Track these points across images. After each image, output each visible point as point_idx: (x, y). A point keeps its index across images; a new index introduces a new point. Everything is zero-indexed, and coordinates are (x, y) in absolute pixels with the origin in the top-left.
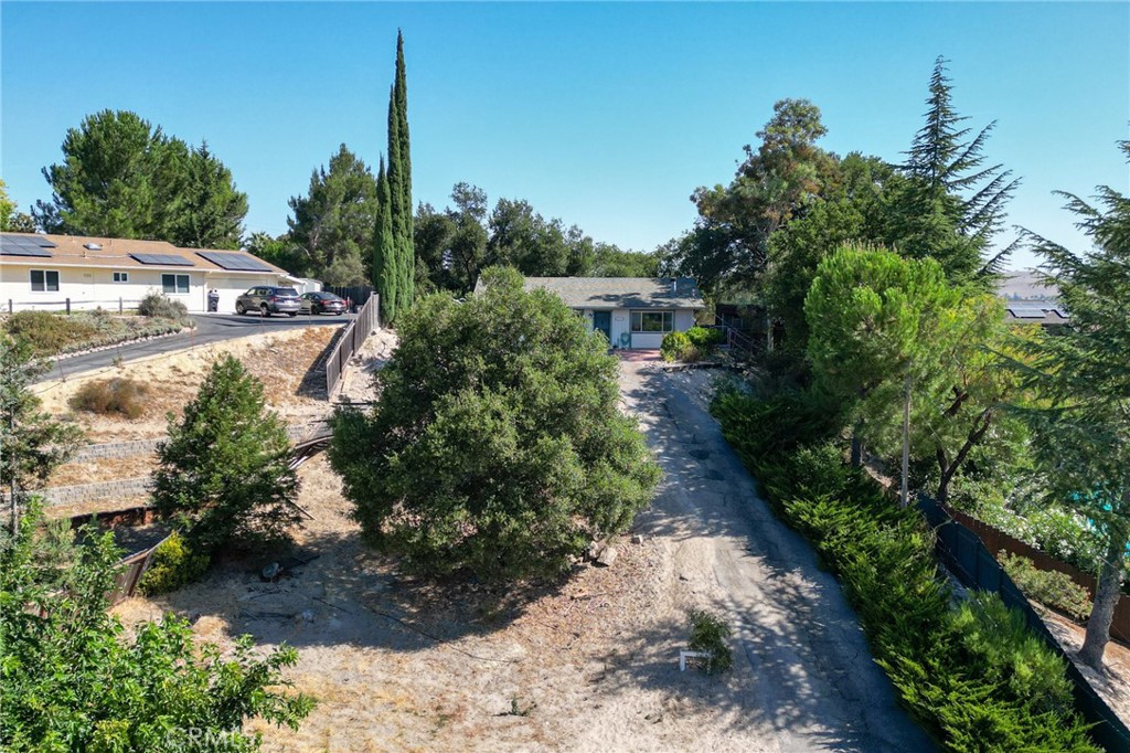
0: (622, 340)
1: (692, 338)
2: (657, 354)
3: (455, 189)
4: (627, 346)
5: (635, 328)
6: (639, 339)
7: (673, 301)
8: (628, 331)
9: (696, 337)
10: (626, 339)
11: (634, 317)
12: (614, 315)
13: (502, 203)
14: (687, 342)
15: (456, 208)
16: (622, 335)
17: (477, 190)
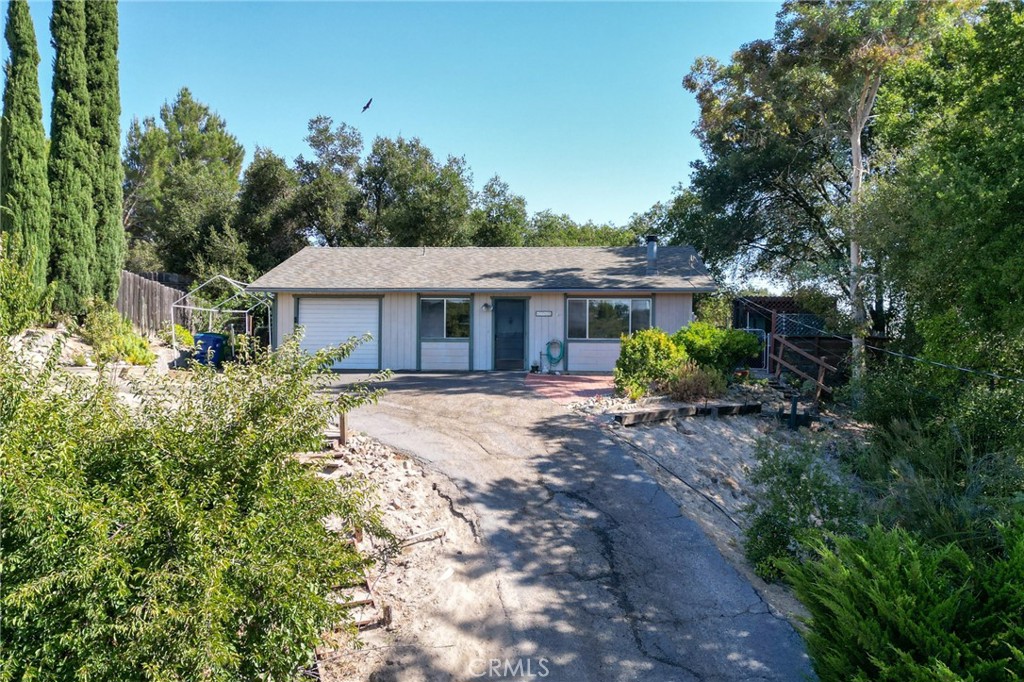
0: (549, 355)
1: (690, 348)
2: (606, 383)
3: (311, 128)
4: (560, 367)
5: (575, 332)
6: (581, 352)
7: (645, 280)
8: (560, 337)
9: (700, 342)
10: (556, 353)
11: (573, 309)
12: (534, 307)
13: (380, 145)
14: (680, 354)
15: (311, 156)
16: (551, 344)
17: (346, 129)
